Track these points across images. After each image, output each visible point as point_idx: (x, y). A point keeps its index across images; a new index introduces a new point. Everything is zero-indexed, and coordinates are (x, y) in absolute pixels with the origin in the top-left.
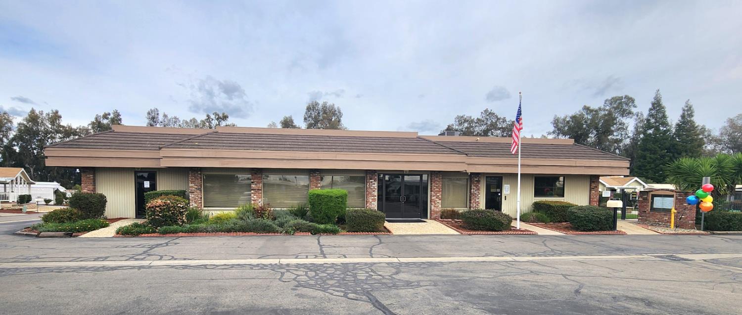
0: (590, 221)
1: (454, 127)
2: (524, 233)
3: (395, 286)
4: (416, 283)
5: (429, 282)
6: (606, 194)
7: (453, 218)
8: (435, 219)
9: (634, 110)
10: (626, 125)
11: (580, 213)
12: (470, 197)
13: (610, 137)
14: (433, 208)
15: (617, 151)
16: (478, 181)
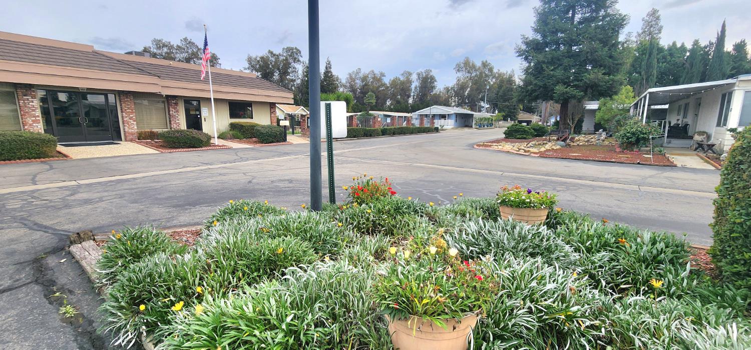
0: (270, 136)
1: (152, 50)
2: (222, 148)
3: (67, 206)
4: (98, 199)
5: (115, 196)
6: (282, 116)
7: (152, 139)
8: (131, 141)
9: (301, 59)
10: (297, 69)
11: (263, 131)
12: (170, 118)
13: (288, 77)
14: (127, 129)
15: (293, 88)
16: (176, 104)
